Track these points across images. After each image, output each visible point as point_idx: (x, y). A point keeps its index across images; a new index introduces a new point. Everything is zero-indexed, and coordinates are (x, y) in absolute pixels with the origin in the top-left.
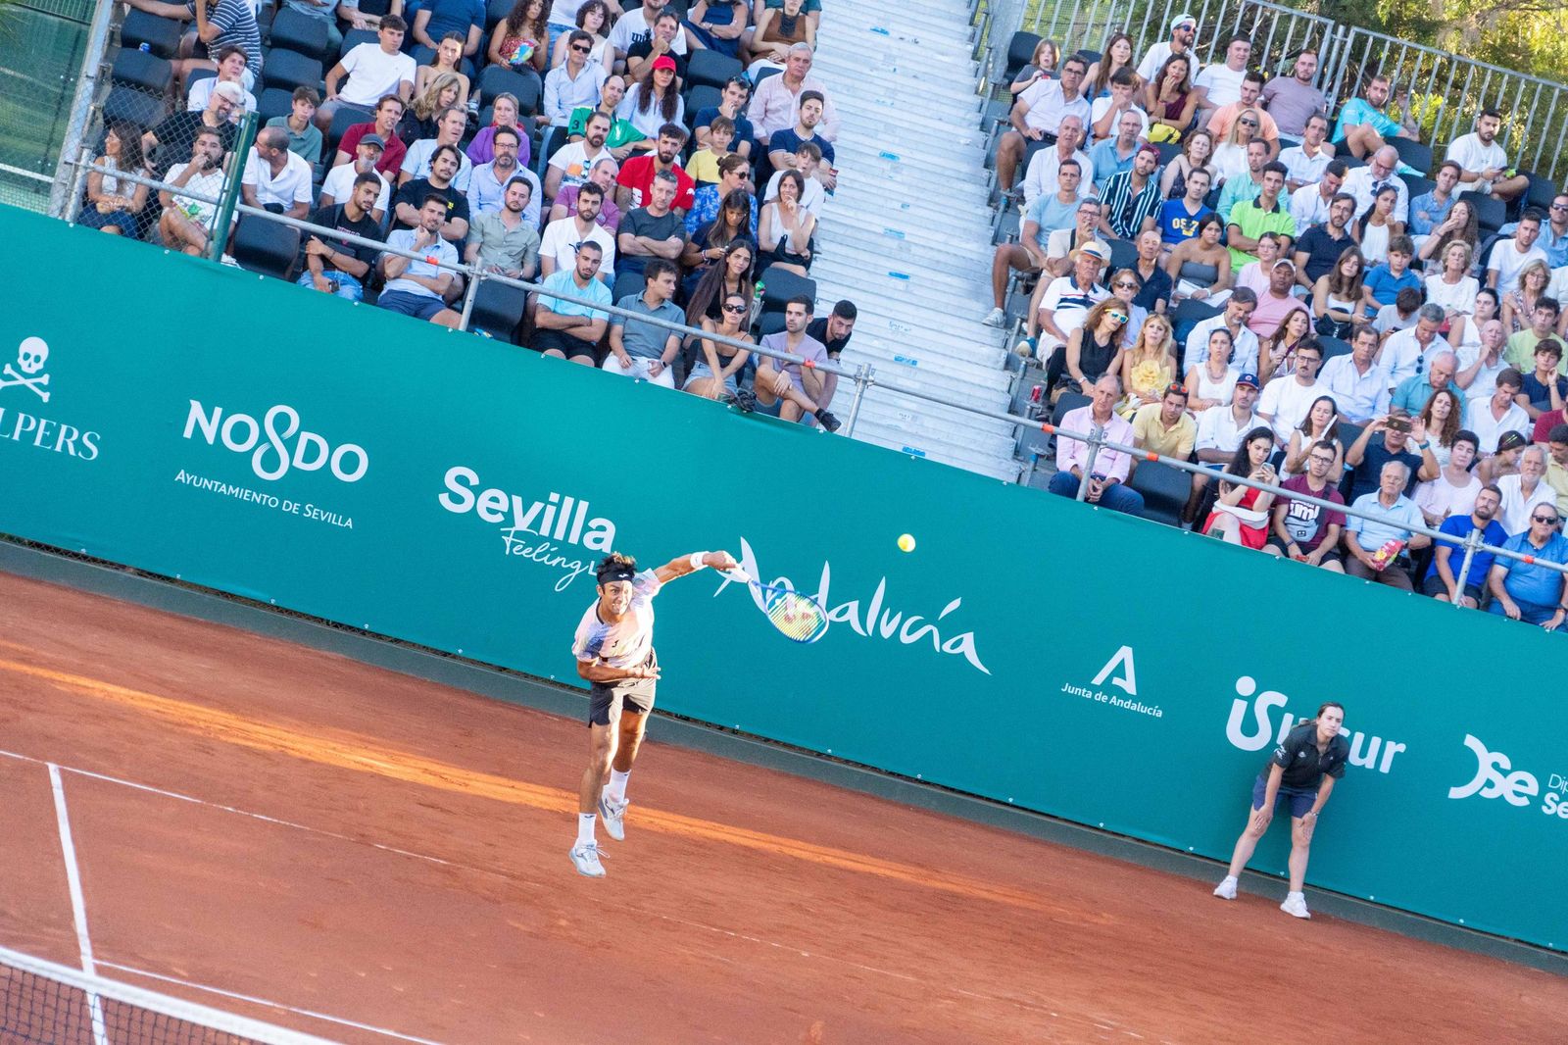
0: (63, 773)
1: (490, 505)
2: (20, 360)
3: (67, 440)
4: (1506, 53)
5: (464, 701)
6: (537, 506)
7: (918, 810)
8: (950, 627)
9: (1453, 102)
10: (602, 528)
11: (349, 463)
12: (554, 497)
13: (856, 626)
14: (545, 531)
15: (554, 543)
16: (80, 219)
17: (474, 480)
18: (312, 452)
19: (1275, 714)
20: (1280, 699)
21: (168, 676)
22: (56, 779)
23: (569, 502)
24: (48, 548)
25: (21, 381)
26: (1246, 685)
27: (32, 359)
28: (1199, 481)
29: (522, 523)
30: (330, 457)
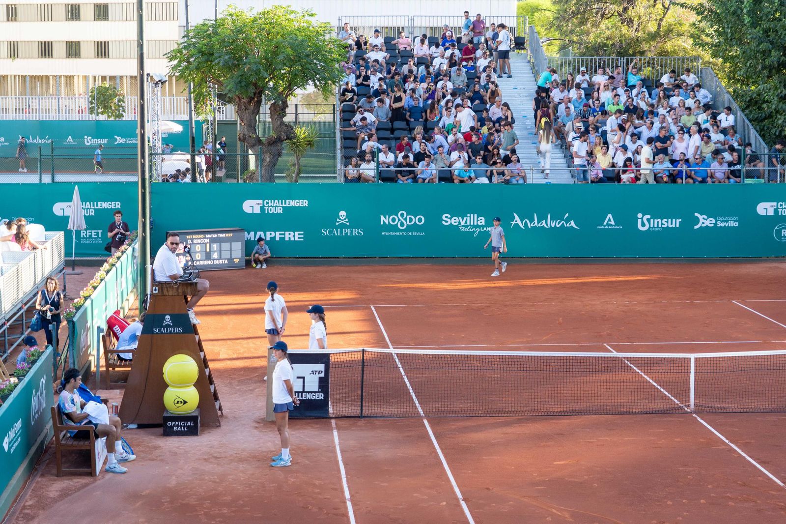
0: (374, 307)
1: (454, 221)
2: (340, 217)
3: (355, 232)
4: (664, 53)
5: (460, 267)
6: (465, 218)
7: (571, 264)
8: (567, 221)
9: (653, 68)
10: (481, 219)
11: (420, 220)
12: (468, 215)
13: (546, 227)
14: (468, 223)
15: (471, 226)
16: (345, 182)
17: (449, 216)
18: (411, 220)
19: (648, 220)
20: (649, 217)
21: (392, 279)
22: (373, 309)
23: (472, 215)
24: (358, 258)
25: (342, 222)
26: (640, 215)
27: (343, 216)
28: (616, 171)
29: (463, 223)
30: (415, 220)
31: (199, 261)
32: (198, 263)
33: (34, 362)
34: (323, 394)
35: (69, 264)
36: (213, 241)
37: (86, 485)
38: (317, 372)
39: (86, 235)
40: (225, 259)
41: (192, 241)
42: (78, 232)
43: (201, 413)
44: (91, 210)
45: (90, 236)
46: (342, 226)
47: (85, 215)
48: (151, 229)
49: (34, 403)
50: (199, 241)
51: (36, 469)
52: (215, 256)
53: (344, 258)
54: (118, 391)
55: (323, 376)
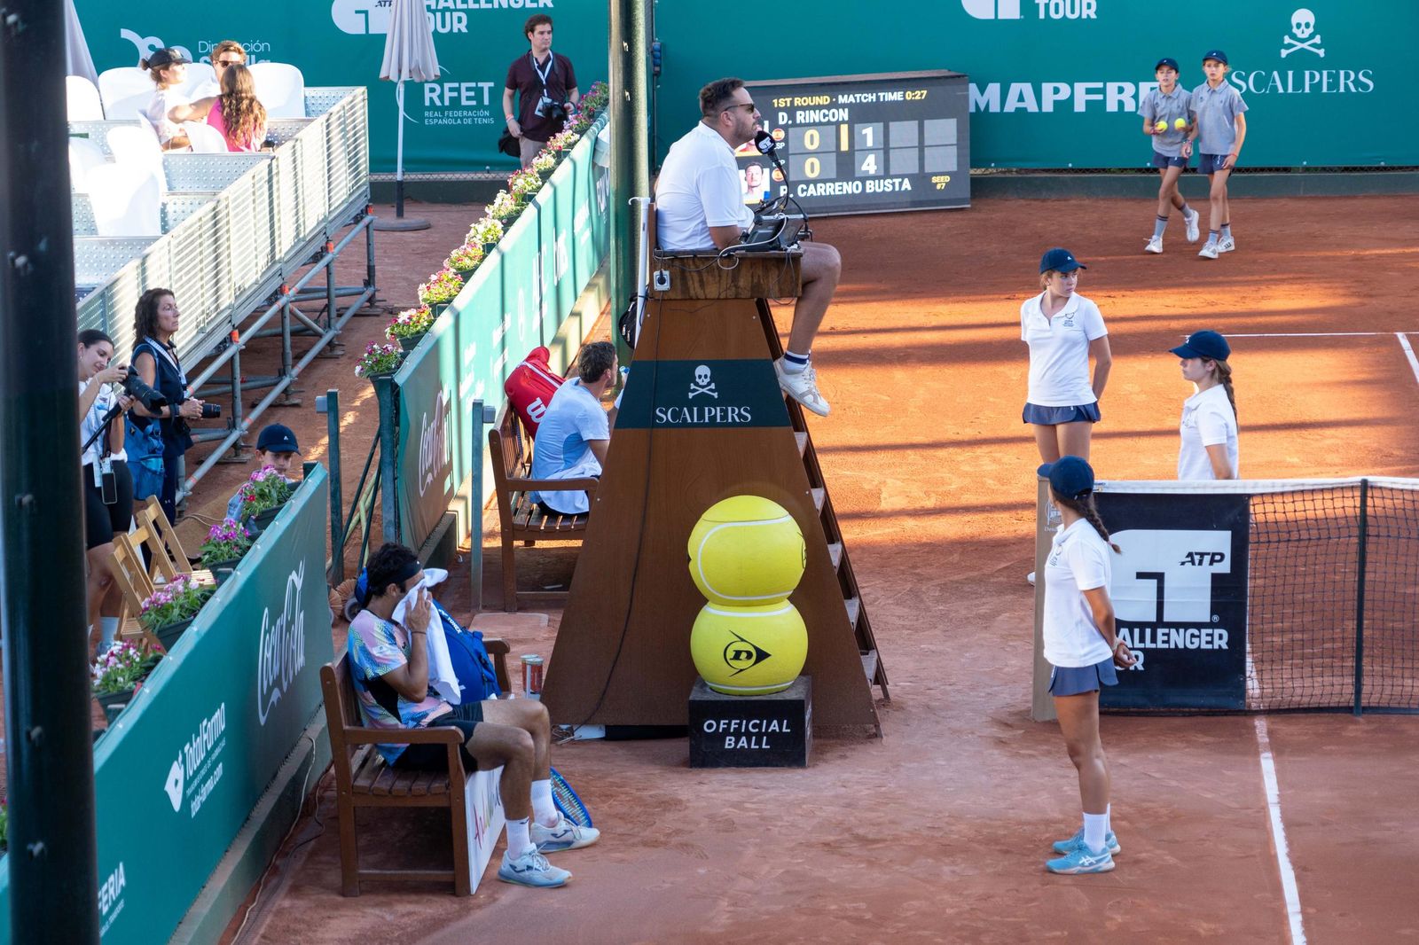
0: (1409, 337)
2: (1295, 30)
3: (1346, 81)
22: (1405, 343)
24: (1355, 169)
25: (1300, 46)
27: (1303, 27)
31: (815, 182)
32: (811, 191)
33: (266, 519)
34: (1225, 633)
35: (386, 195)
36: (860, 115)
37: (437, 924)
38: (1207, 559)
39: (441, 97)
40: (903, 177)
41: (792, 116)
42: (414, 90)
43: (814, 691)
44: (456, 15)
45: (455, 102)
46: (1303, 61)
47: (435, 33)
48: (653, 77)
49: (265, 653)
50: (815, 116)
51: (275, 870)
52: (870, 165)
53: (1307, 169)
54: (543, 618)
55: (1227, 570)
